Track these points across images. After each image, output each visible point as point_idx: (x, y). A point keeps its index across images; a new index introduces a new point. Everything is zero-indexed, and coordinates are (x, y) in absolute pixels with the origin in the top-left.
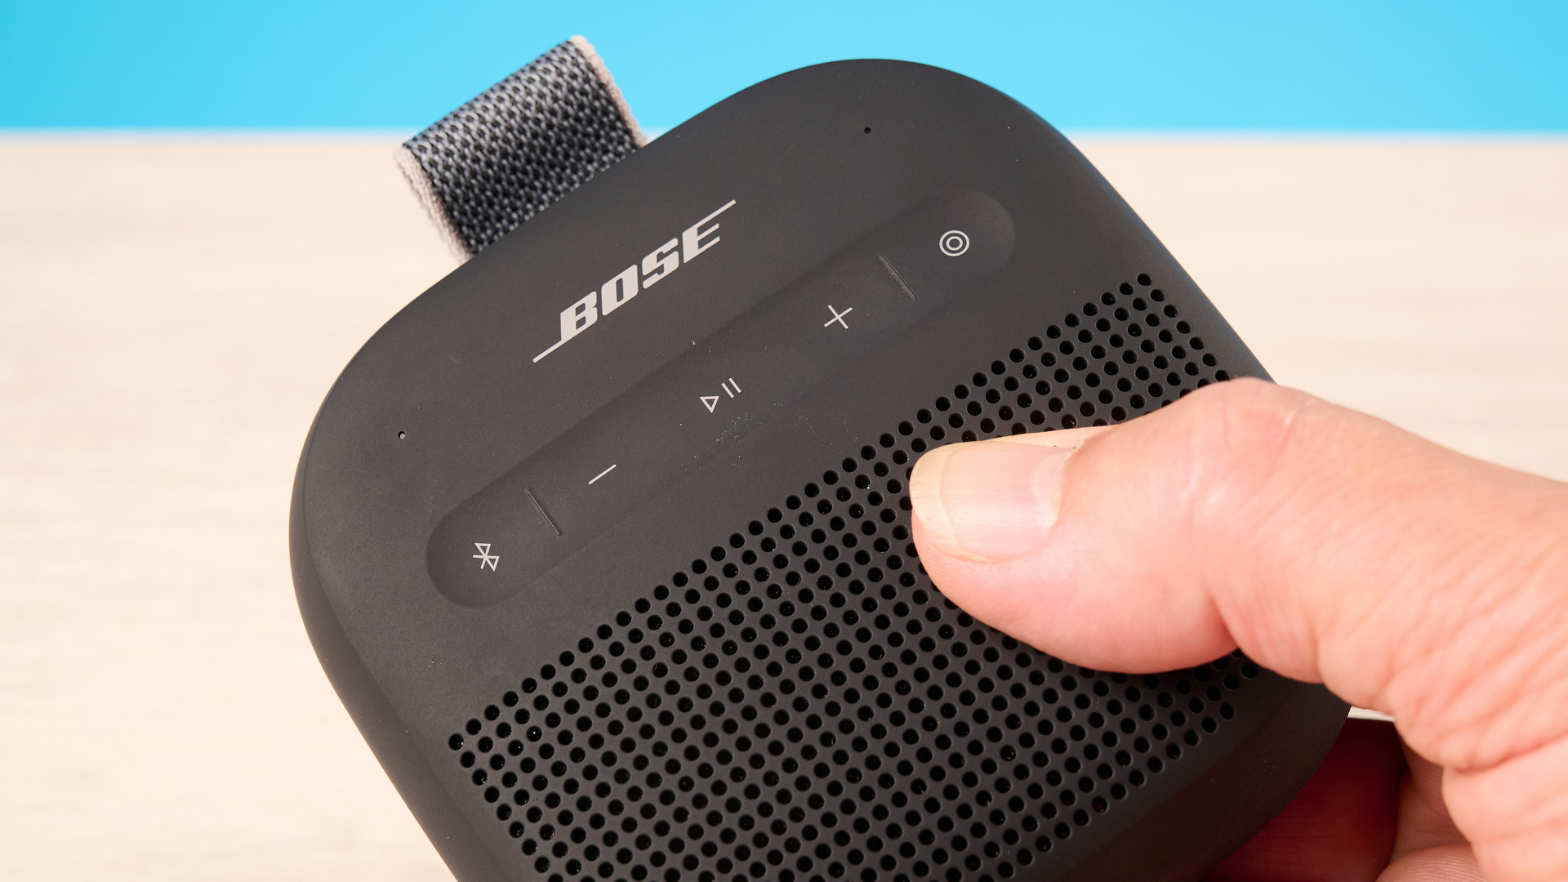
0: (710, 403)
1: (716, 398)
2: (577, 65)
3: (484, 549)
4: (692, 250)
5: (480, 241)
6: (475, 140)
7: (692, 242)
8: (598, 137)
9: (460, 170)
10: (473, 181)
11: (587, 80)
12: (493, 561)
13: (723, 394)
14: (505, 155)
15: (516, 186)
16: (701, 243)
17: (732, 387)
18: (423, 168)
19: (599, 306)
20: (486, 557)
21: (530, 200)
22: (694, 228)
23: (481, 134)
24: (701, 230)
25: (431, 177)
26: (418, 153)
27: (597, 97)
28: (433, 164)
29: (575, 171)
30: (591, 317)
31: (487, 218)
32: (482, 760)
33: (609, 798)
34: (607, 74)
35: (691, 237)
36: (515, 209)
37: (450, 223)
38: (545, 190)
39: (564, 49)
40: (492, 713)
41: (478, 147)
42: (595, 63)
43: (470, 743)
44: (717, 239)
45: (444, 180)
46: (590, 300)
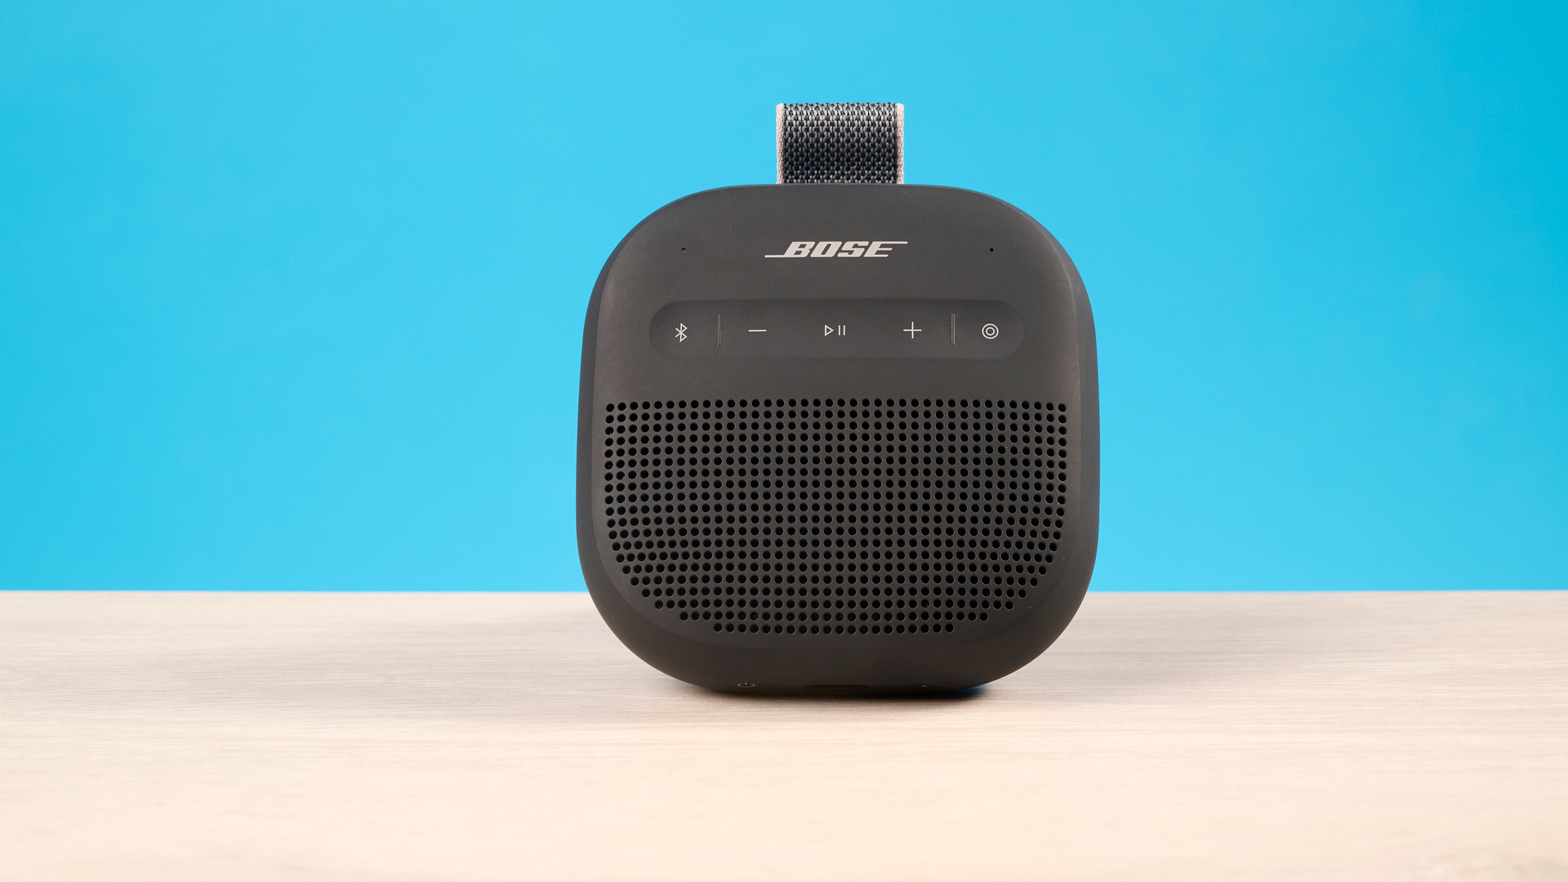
0: (828, 330)
1: (832, 330)
2: (890, 120)
3: (683, 328)
4: (871, 253)
5: (792, 173)
6: (817, 125)
7: (874, 249)
8: (879, 160)
9: (802, 135)
10: (805, 144)
11: (889, 130)
12: (683, 337)
13: (836, 331)
14: (828, 141)
15: (825, 158)
16: (878, 253)
17: (842, 330)
18: (785, 123)
19: (812, 250)
20: (681, 333)
21: (828, 169)
22: (880, 243)
23: (823, 124)
24: (882, 246)
25: (786, 130)
26: (787, 113)
27: (890, 141)
28: (791, 124)
29: (858, 169)
30: (805, 253)
31: (802, 165)
32: (615, 424)
33: (657, 480)
34: (901, 133)
35: (876, 246)
36: (818, 169)
37: (783, 156)
38: (838, 169)
39: (889, 109)
40: (634, 406)
41: (817, 130)
42: (900, 124)
43: (616, 413)
44: (886, 256)
45: (791, 135)
46: (810, 244)
